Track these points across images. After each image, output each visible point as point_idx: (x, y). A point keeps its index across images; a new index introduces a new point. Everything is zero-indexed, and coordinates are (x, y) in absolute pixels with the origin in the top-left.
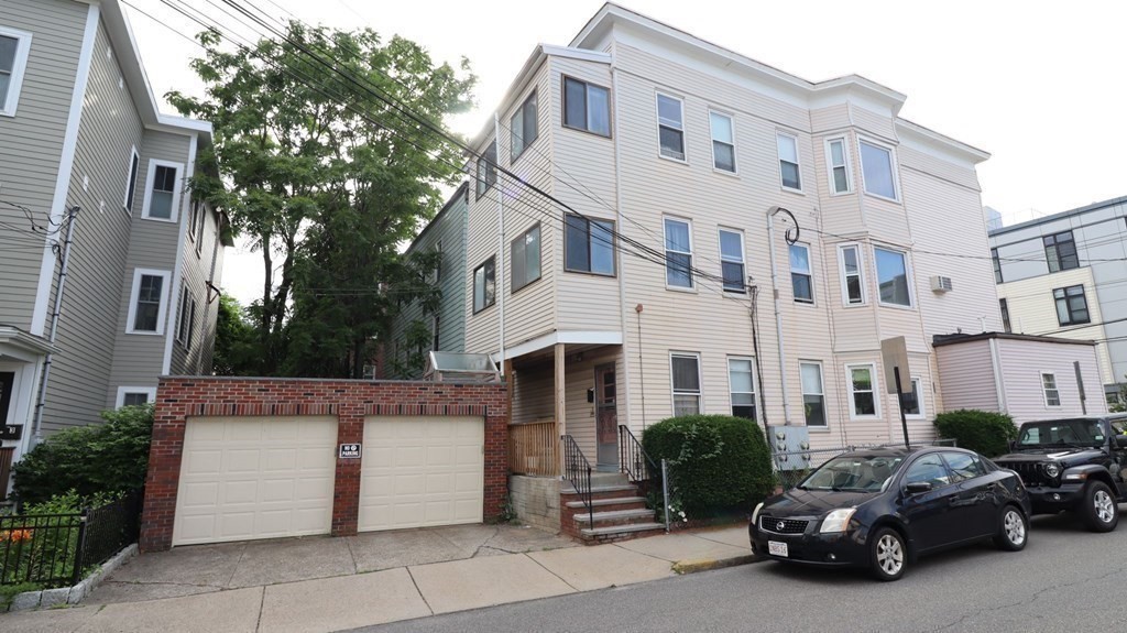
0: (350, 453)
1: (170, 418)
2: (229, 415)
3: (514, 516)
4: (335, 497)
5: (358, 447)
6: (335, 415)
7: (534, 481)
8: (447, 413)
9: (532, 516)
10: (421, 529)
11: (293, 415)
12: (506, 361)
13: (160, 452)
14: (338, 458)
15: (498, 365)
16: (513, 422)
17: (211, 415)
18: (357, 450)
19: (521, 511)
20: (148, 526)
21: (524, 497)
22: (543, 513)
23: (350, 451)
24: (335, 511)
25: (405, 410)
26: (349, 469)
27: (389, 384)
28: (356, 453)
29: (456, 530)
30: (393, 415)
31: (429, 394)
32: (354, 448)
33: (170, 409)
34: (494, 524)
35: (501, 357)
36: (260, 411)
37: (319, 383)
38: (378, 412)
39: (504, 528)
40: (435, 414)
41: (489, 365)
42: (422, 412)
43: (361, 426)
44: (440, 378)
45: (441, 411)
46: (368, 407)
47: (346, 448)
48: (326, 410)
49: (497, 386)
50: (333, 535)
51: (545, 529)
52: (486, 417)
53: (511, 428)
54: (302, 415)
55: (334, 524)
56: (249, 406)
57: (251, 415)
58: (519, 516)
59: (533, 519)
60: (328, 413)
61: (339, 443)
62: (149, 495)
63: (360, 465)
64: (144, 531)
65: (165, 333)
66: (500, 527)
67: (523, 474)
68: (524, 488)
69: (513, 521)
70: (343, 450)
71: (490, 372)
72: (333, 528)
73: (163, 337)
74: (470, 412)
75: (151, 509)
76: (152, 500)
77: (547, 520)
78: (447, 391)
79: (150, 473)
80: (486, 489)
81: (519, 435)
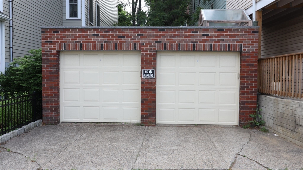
0: (148, 75)
1: (49, 51)
2: (79, 50)
3: (262, 124)
4: (141, 102)
5: (153, 71)
6: (138, 51)
7: (282, 102)
8: (212, 50)
9: (279, 128)
10: (196, 126)
11: (114, 51)
12: (258, 12)
13: (47, 71)
14: (142, 78)
15: (251, 16)
16: (262, 57)
17: (69, 51)
18: (153, 73)
19: (269, 122)
20: (46, 111)
21: (271, 112)
22: (292, 128)
23: (149, 74)
24: (142, 111)
25: (183, 47)
26: (148, 85)
27: (171, 29)
28: (152, 75)
29: (219, 130)
30: (175, 51)
31: (199, 36)
32: (151, 72)
33: (48, 47)
34: (247, 128)
35: (253, 11)
36: (95, 48)
37: (127, 29)
38: (165, 49)
39: (254, 132)
40: (203, 51)
41: (243, 17)
42: (194, 49)
43: (155, 58)
44: (208, 25)
45: (208, 48)
46: (158, 46)
47: (146, 72)
48: (132, 48)
49: (250, 29)
50: (141, 125)
51: (293, 141)
52: (241, 53)
53: (260, 61)
54: (119, 50)
55: (142, 118)
56: (89, 45)
57: (91, 51)
58: (267, 124)
59: (280, 130)
60: (133, 50)
61: (142, 68)
62: (44, 95)
63: (155, 83)
64: (44, 113)
65: (81, 18)
66: (251, 131)
67: (270, 95)
68: (272, 105)
69: (262, 127)
70: (144, 73)
71: (244, 21)
72: (141, 120)
73: (81, 20)
74: (229, 49)
75: (47, 102)
76: (46, 97)
77: (294, 133)
78: (211, 33)
79: (43, 83)
80: (242, 103)
81: (266, 66)
